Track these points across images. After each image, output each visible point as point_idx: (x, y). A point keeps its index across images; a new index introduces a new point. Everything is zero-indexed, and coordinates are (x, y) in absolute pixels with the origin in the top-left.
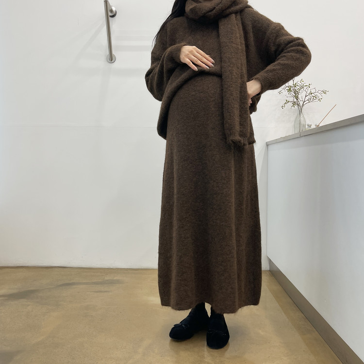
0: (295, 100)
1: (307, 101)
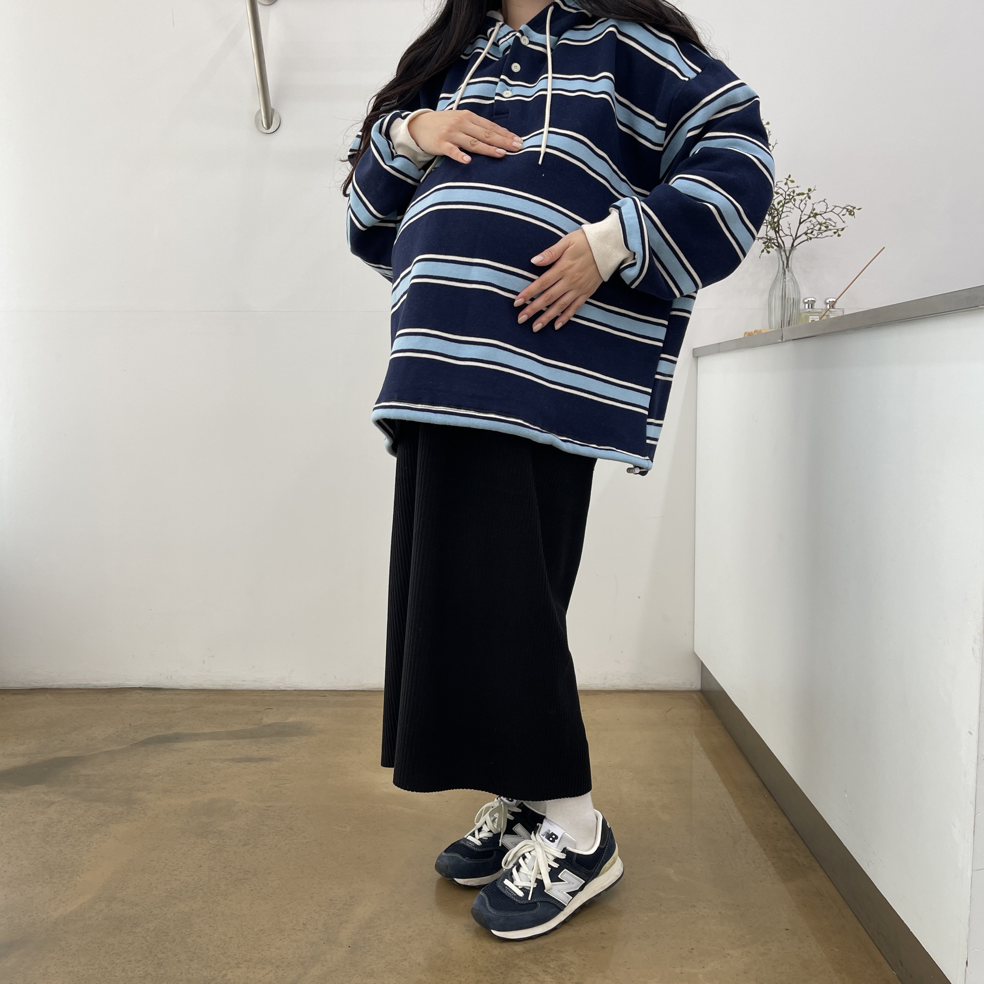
0: (772, 234)
1: (804, 237)
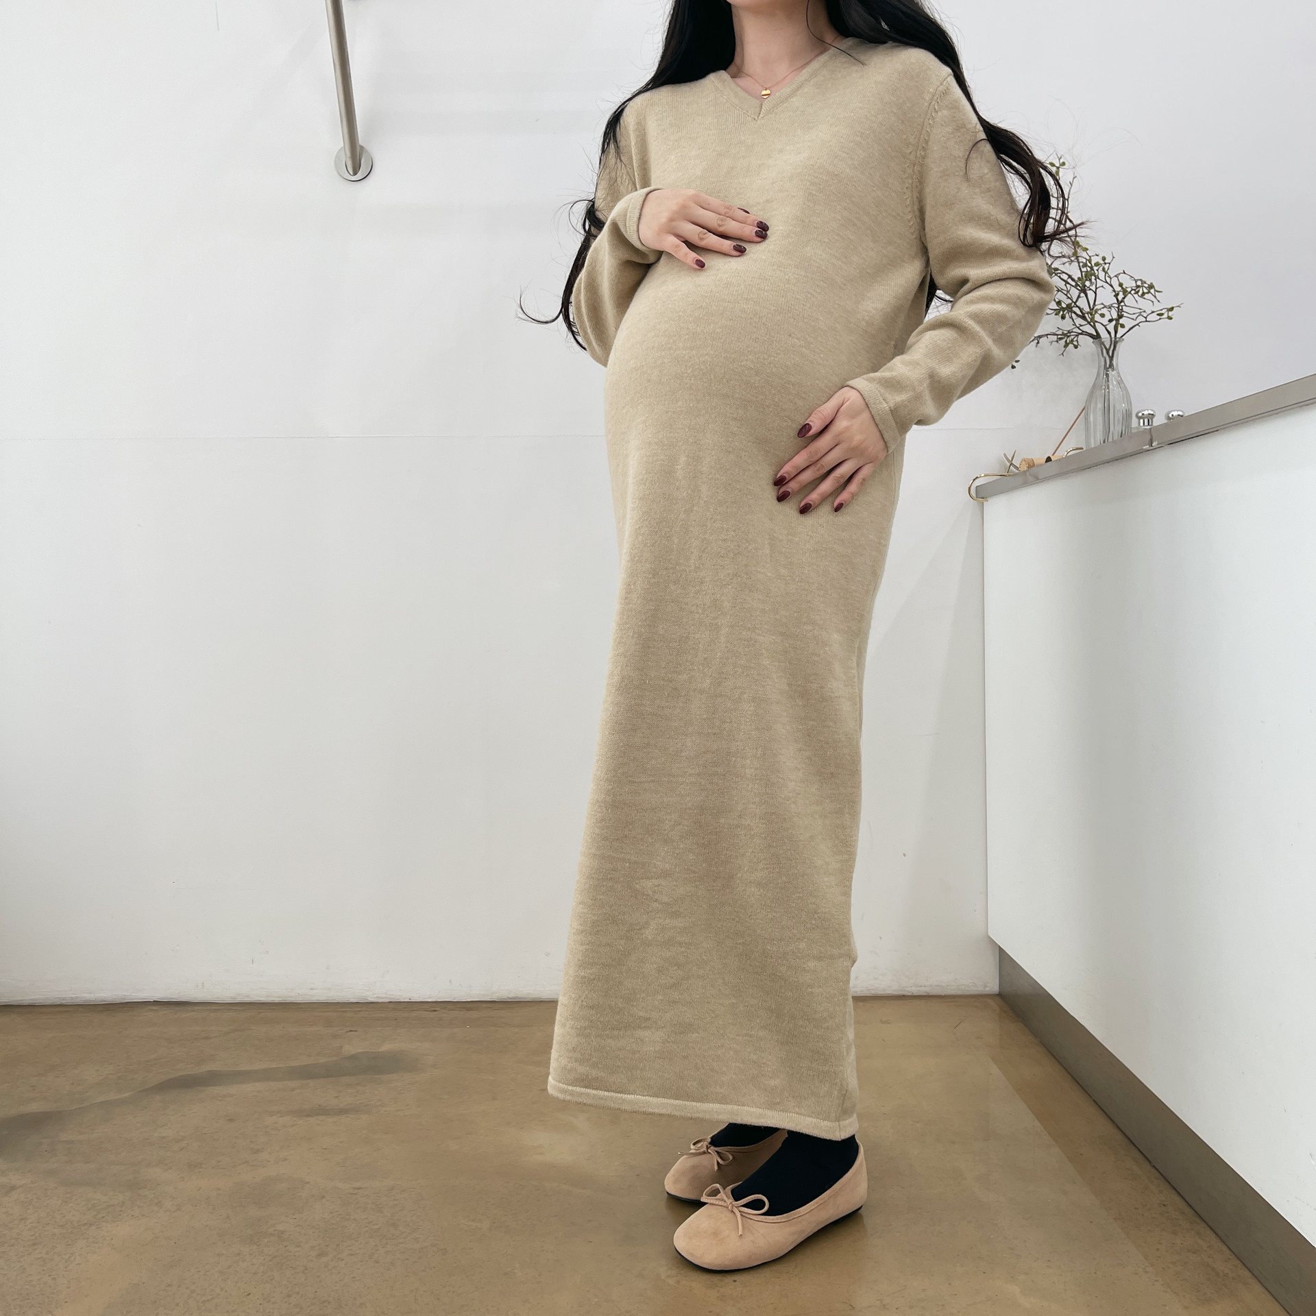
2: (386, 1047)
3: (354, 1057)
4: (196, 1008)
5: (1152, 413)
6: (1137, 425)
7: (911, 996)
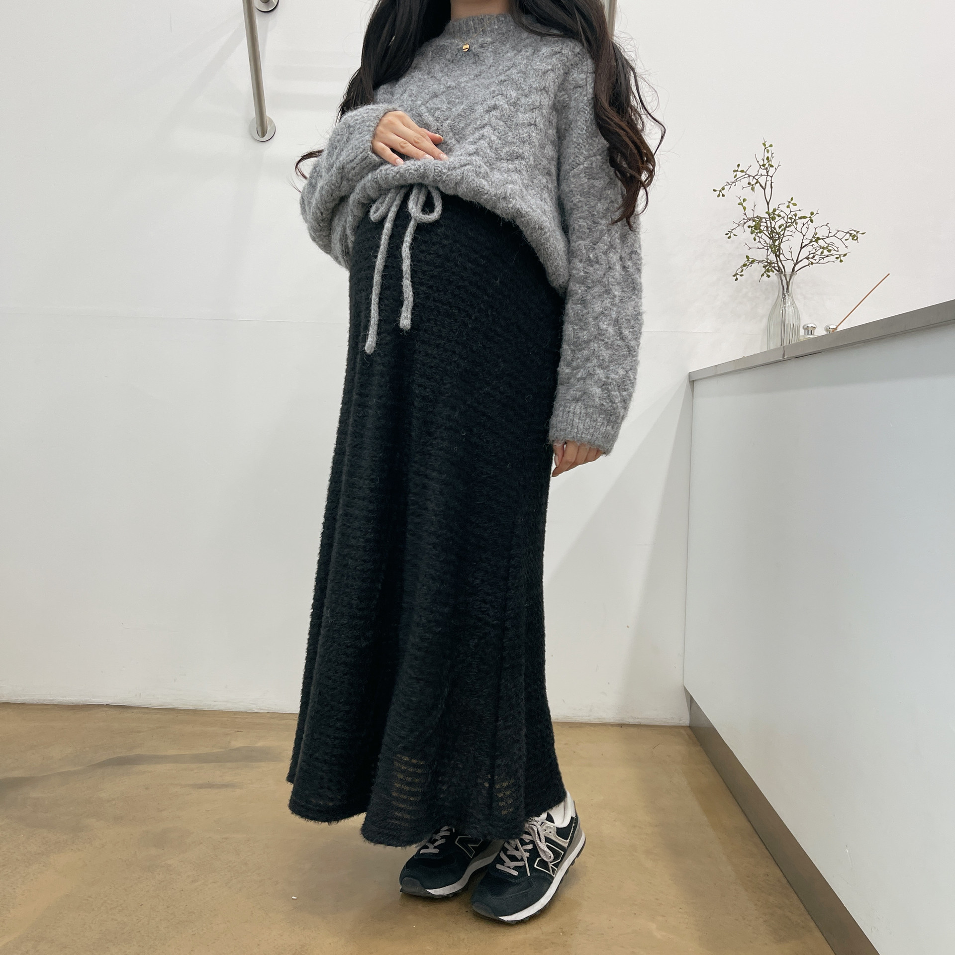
0: (772, 257)
1: (806, 262)
2: (260, 744)
3: (237, 749)
4: (136, 710)
5: (814, 326)
6: (803, 334)
7: (628, 725)
